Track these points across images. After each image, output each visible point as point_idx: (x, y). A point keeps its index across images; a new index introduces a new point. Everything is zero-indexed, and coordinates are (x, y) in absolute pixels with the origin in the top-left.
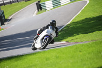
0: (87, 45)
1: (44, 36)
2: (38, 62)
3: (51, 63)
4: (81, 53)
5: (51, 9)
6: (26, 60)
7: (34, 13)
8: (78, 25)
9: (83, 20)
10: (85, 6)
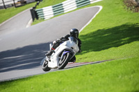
0: (100, 67)
1: (63, 51)
2: (33, 90)
3: (51, 90)
4: (92, 77)
5: (51, 18)
6: (17, 87)
7: (27, 23)
8: (88, 39)
9: (94, 33)
10: (97, 13)
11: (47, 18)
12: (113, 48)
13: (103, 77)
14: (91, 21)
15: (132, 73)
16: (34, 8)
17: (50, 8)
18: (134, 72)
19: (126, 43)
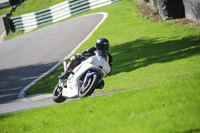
4: (92, 116)
10: (100, 23)
11: (27, 29)
12: (123, 73)
13: (108, 115)
14: (91, 34)
15: (150, 109)
16: (9, 15)
17: (32, 15)
18: (153, 107)
19: (142, 66)
